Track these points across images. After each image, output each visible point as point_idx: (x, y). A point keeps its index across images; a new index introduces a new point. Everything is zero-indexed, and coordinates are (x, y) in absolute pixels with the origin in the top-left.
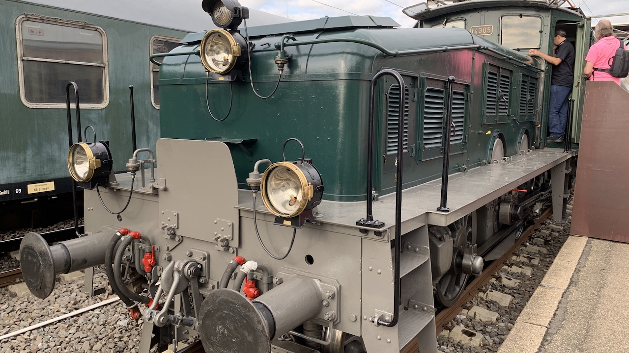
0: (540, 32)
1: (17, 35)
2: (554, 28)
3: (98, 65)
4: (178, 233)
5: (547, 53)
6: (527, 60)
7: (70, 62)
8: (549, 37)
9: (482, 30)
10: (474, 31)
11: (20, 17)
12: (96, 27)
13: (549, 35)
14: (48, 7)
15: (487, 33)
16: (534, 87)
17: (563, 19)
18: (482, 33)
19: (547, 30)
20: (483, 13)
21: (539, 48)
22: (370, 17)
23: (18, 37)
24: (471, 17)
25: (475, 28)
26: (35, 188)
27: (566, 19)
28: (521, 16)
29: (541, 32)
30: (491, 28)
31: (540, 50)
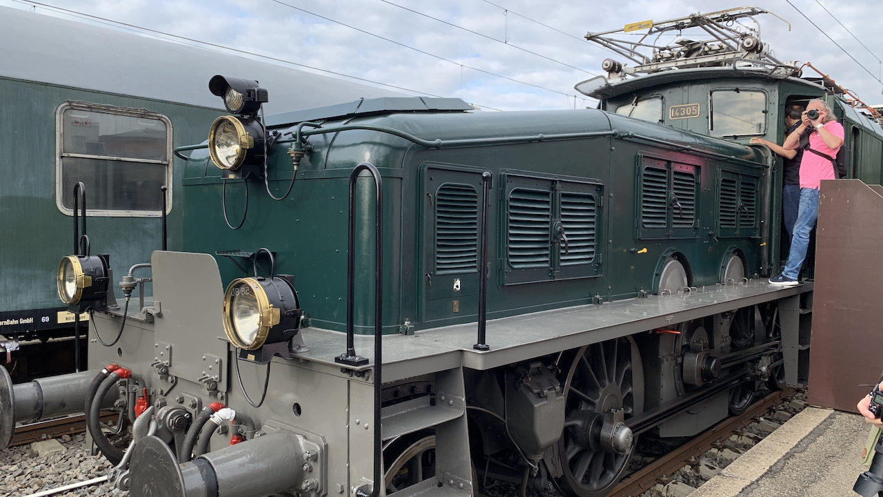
0: (763, 112)
1: (58, 126)
2: (784, 107)
3: (160, 162)
4: (172, 372)
5: (775, 141)
6: (746, 153)
7: (123, 159)
8: (777, 119)
9: (685, 111)
10: (674, 113)
11: (62, 105)
12: (160, 115)
13: (777, 116)
14: (99, 92)
15: (691, 115)
16: (753, 190)
17: (796, 94)
18: (686, 115)
19: (774, 110)
20: (686, 88)
21: (764, 135)
22: (421, 98)
23: (57, 129)
24: (672, 95)
25: (675, 109)
26: (68, 316)
27: (802, 94)
28: (737, 90)
29: (766, 112)
30: (696, 108)
31: (765, 137)
